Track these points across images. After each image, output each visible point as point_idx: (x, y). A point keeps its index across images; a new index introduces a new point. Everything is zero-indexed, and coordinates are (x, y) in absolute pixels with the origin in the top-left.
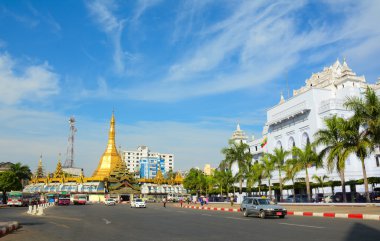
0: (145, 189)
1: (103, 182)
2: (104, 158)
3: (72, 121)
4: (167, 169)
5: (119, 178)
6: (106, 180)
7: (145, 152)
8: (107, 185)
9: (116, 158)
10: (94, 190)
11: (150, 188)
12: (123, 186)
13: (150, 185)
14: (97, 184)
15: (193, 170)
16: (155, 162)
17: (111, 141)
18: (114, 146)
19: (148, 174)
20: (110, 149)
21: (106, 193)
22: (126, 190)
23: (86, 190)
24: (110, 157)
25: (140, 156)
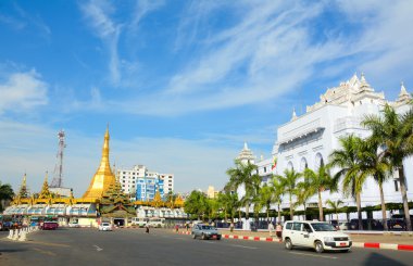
0: (141, 213)
1: (94, 204)
2: (97, 177)
3: (61, 135)
4: (166, 191)
5: (113, 200)
6: (98, 201)
7: (142, 171)
8: (99, 208)
9: (110, 178)
10: (85, 213)
11: (146, 211)
12: (117, 209)
13: (147, 208)
14: (88, 206)
15: (194, 192)
16: (153, 183)
17: (104, 159)
18: (108, 165)
19: (145, 196)
20: (103, 167)
21: (98, 216)
22: (120, 212)
24: (103, 176)
25: (136, 176)
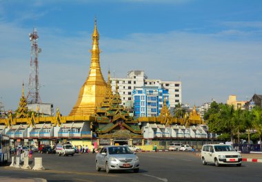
0: (148, 132)
1: (87, 123)
2: (86, 88)
3: (34, 37)
4: (172, 104)
6: (92, 119)
7: (140, 79)
9: (103, 89)
10: (77, 135)
11: (155, 130)
12: (118, 128)
13: (155, 126)
14: (81, 125)
16: (155, 93)
17: (94, 64)
18: (99, 72)
19: (145, 112)
20: (93, 74)
21: (94, 138)
22: (121, 133)
23: (66, 135)
24: (94, 88)
25: (132, 85)
